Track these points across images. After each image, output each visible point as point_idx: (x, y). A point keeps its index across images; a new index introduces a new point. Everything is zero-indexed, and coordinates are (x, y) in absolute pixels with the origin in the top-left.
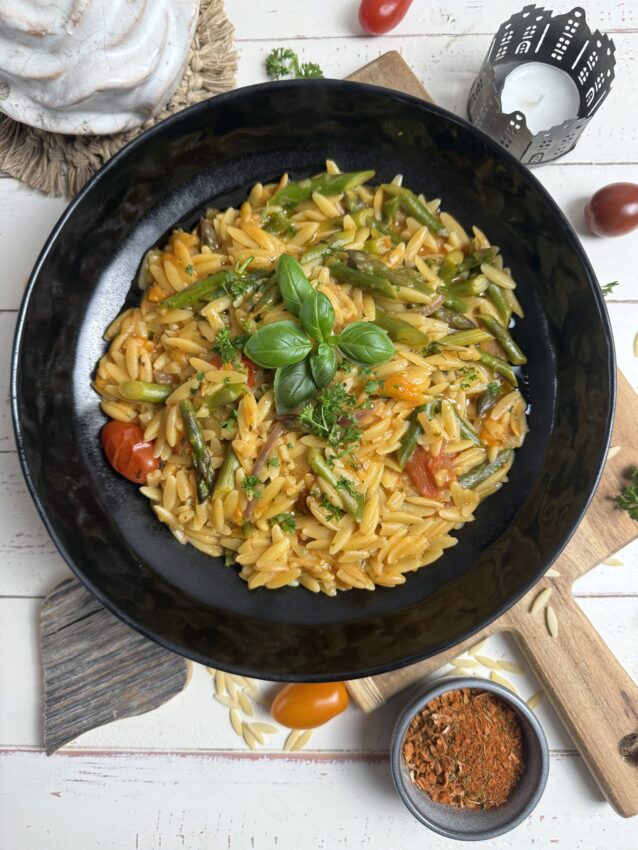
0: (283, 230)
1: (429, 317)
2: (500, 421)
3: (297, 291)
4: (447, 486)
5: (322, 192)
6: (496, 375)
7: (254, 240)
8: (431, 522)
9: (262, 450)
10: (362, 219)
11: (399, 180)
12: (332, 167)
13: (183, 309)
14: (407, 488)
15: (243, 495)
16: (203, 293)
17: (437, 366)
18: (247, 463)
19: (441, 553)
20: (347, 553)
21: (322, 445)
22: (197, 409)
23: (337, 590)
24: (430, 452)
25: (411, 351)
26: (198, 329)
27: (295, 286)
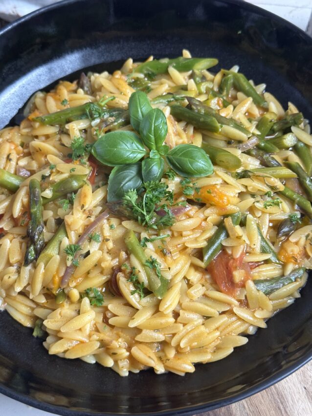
0: (141, 88)
1: (244, 152)
2: (297, 243)
3: (142, 112)
4: (243, 286)
5: (175, 67)
6: (296, 207)
7: (118, 89)
8: (225, 318)
9: (87, 228)
10: (204, 87)
11: (235, 69)
12: (187, 54)
13: (52, 125)
14: (208, 285)
15: (64, 260)
16: (71, 115)
17: (246, 187)
18: (73, 236)
19: (232, 350)
20: (144, 332)
21: (138, 229)
22: (43, 190)
23: (130, 372)
24: (232, 255)
25: (226, 173)
26: (60, 140)
27: (141, 109)
